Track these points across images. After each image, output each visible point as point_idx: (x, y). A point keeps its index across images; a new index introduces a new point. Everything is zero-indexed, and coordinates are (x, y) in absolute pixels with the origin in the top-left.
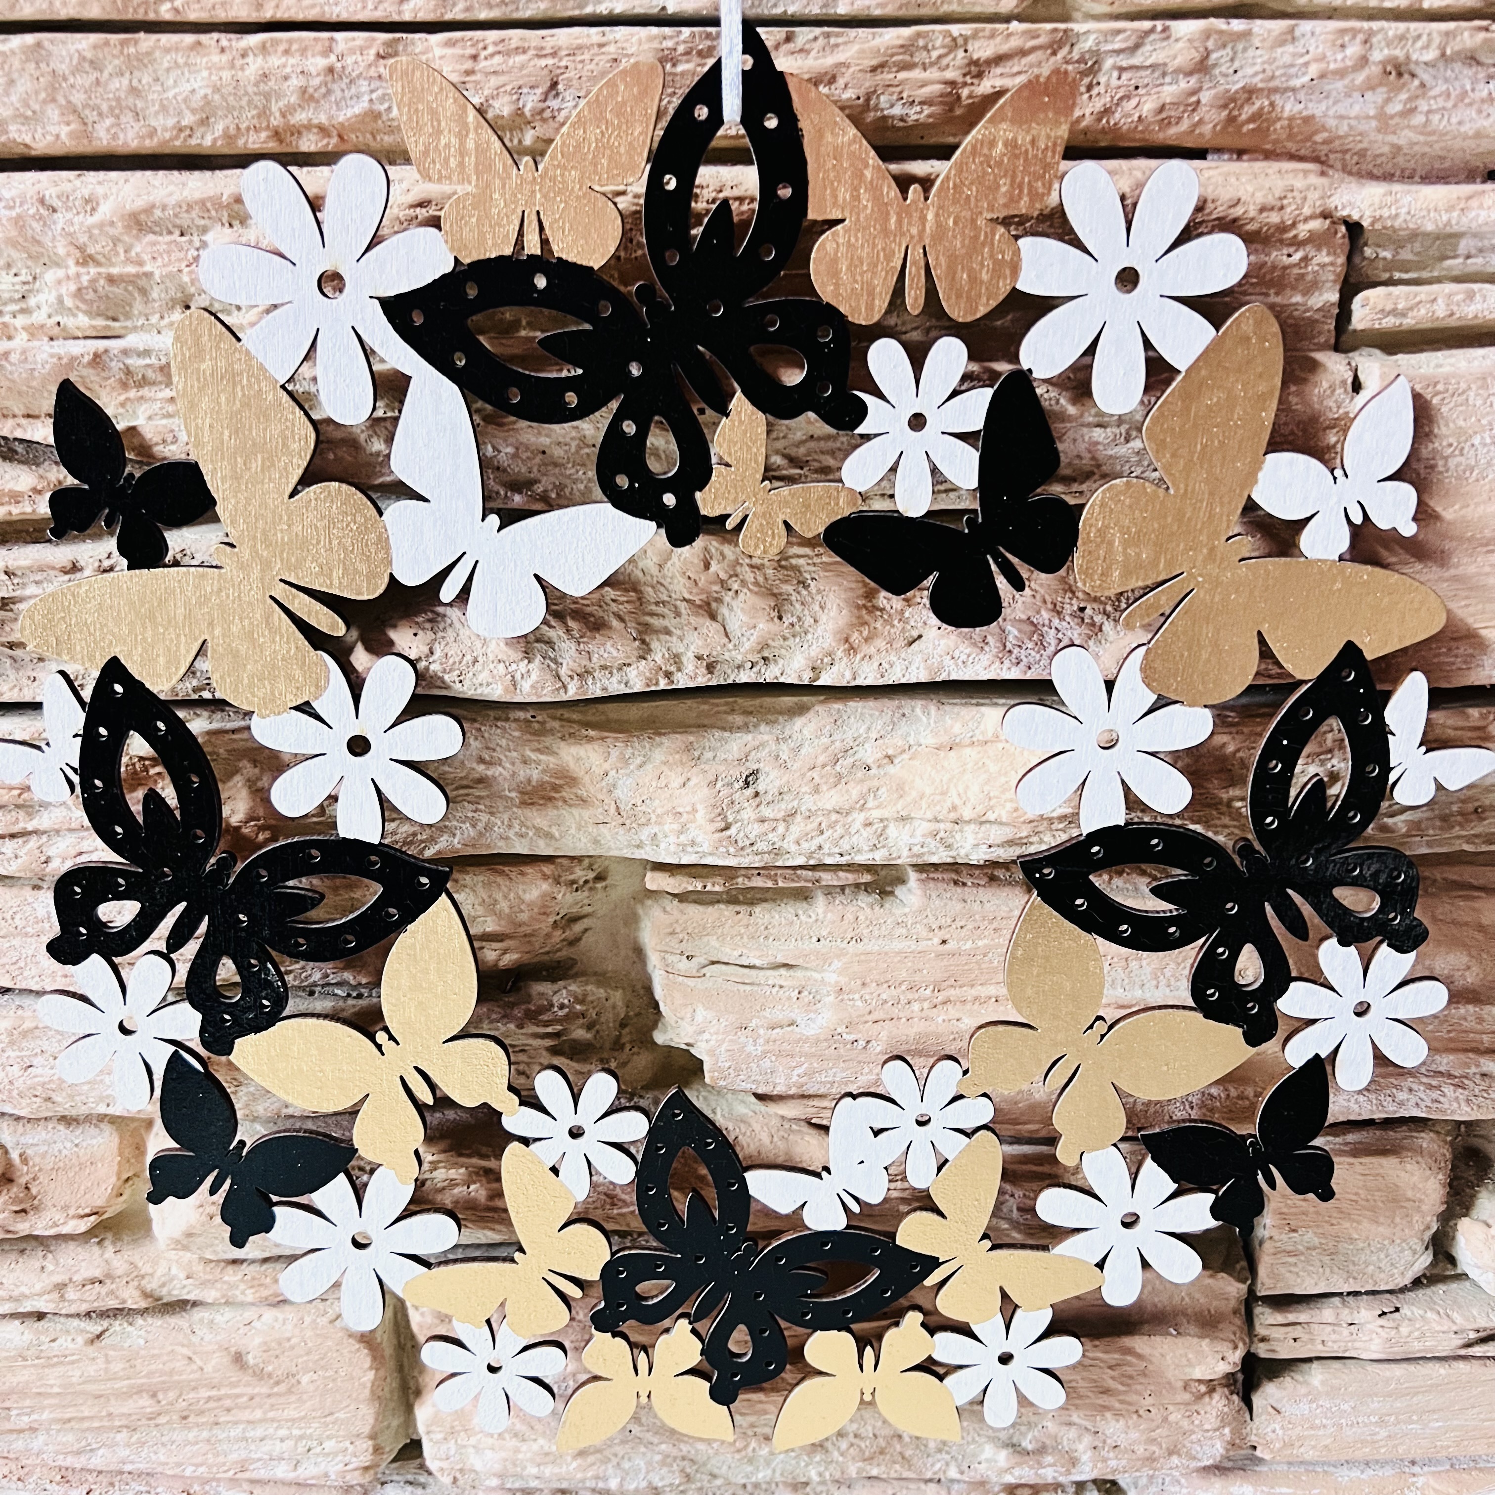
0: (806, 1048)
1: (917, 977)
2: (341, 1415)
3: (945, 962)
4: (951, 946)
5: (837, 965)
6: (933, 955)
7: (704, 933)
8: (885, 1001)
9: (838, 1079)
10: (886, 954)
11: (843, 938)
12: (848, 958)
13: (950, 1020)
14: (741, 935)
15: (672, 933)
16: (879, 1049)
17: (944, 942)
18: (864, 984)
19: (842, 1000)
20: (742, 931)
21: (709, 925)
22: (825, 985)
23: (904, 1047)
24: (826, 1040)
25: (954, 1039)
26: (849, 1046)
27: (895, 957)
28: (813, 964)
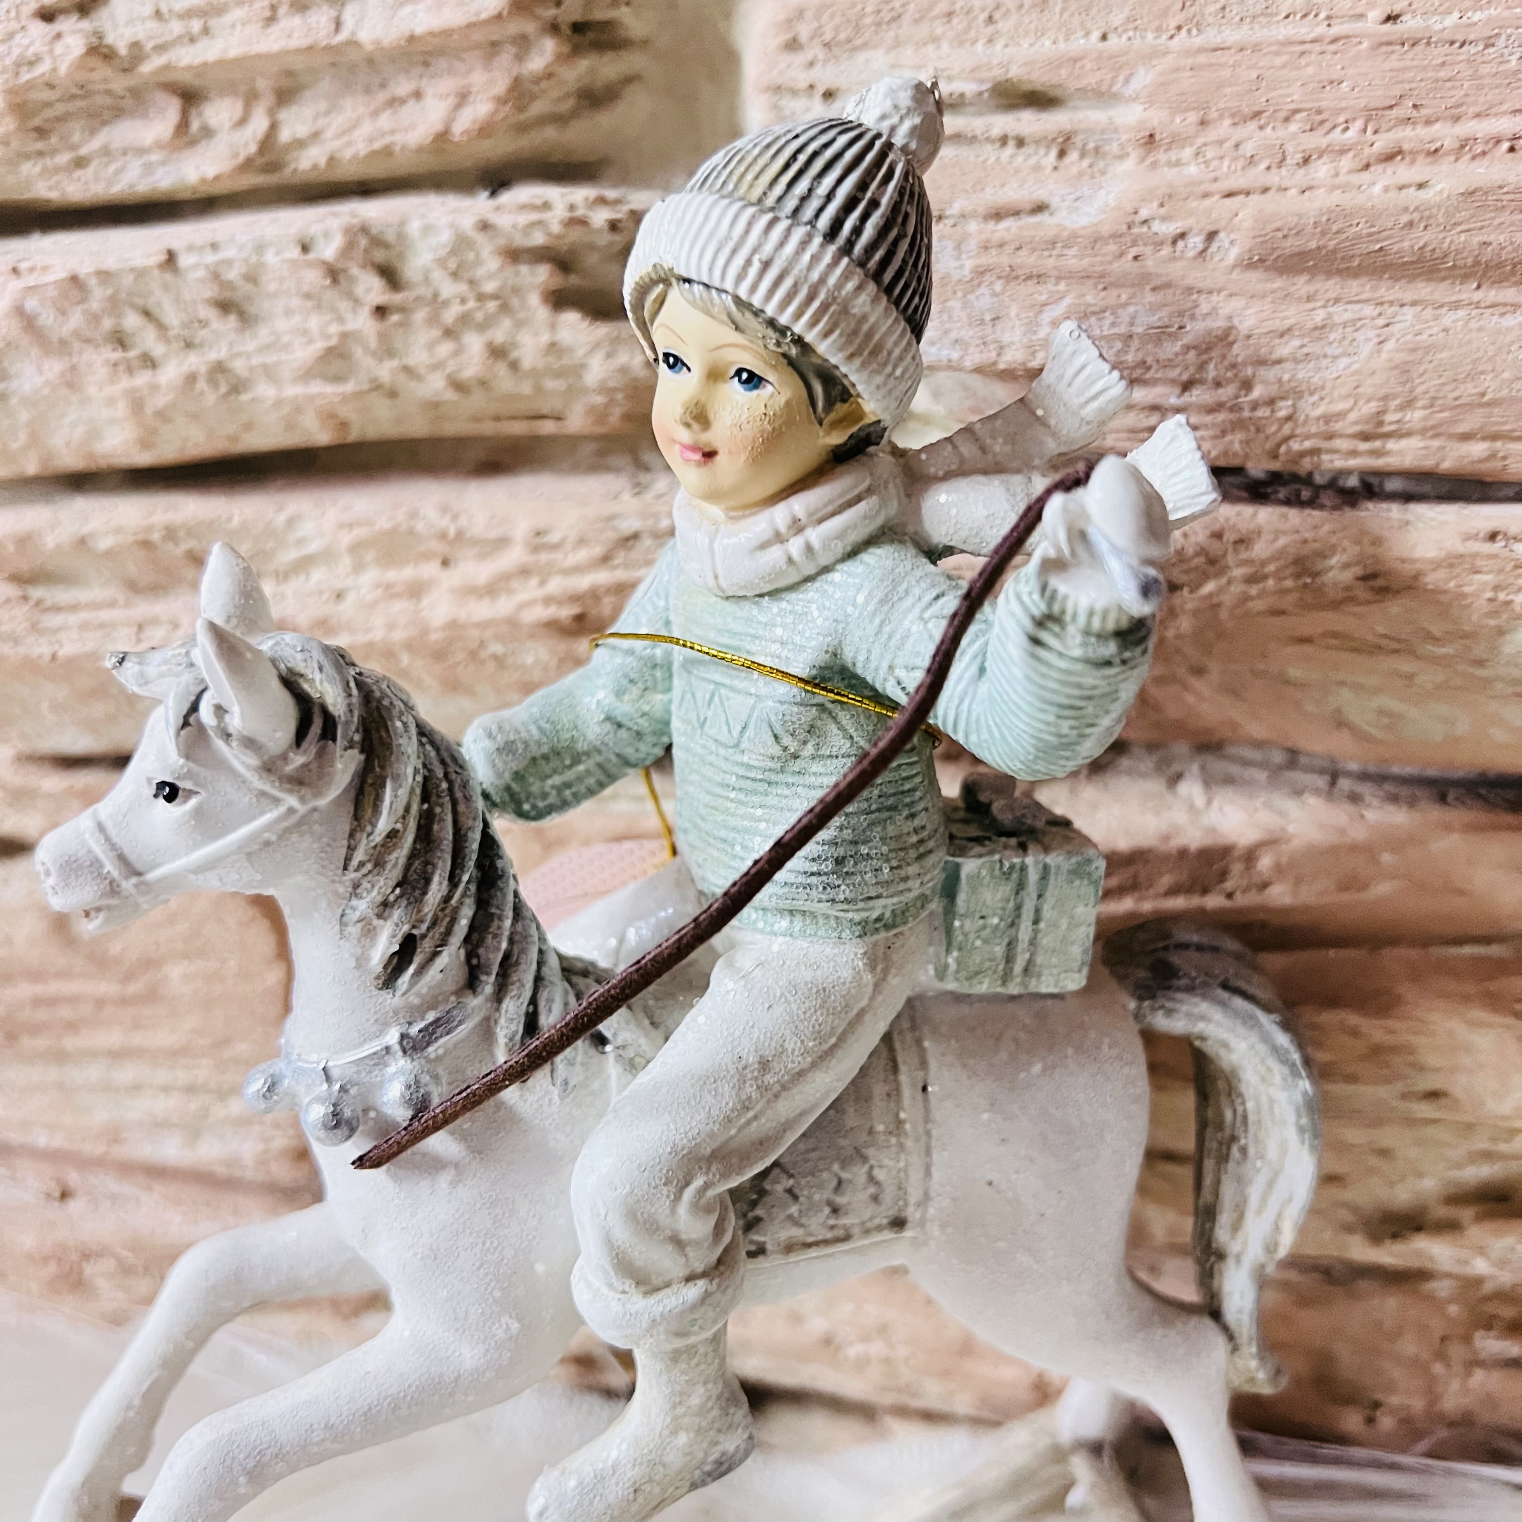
0: (1073, 260)
1: (1328, 99)
3: (1393, 63)
4: (1409, 24)
5: (1143, 79)
6: (1365, 45)
7: (858, 42)
8: (1252, 161)
9: (1140, 330)
10: (1256, 48)
11: (1159, 30)
12: (1168, 62)
13: (1401, 188)
14: (935, 40)
15: (793, 45)
16: (1234, 253)
17: (1391, 18)
18: (1203, 123)
19: (1154, 165)
20: (939, 31)
21: (868, 21)
22: (1116, 131)
23: (1291, 245)
24: (1115, 236)
25: (1411, 224)
26: (1166, 250)
27: (1277, 54)
28: (1091, 80)
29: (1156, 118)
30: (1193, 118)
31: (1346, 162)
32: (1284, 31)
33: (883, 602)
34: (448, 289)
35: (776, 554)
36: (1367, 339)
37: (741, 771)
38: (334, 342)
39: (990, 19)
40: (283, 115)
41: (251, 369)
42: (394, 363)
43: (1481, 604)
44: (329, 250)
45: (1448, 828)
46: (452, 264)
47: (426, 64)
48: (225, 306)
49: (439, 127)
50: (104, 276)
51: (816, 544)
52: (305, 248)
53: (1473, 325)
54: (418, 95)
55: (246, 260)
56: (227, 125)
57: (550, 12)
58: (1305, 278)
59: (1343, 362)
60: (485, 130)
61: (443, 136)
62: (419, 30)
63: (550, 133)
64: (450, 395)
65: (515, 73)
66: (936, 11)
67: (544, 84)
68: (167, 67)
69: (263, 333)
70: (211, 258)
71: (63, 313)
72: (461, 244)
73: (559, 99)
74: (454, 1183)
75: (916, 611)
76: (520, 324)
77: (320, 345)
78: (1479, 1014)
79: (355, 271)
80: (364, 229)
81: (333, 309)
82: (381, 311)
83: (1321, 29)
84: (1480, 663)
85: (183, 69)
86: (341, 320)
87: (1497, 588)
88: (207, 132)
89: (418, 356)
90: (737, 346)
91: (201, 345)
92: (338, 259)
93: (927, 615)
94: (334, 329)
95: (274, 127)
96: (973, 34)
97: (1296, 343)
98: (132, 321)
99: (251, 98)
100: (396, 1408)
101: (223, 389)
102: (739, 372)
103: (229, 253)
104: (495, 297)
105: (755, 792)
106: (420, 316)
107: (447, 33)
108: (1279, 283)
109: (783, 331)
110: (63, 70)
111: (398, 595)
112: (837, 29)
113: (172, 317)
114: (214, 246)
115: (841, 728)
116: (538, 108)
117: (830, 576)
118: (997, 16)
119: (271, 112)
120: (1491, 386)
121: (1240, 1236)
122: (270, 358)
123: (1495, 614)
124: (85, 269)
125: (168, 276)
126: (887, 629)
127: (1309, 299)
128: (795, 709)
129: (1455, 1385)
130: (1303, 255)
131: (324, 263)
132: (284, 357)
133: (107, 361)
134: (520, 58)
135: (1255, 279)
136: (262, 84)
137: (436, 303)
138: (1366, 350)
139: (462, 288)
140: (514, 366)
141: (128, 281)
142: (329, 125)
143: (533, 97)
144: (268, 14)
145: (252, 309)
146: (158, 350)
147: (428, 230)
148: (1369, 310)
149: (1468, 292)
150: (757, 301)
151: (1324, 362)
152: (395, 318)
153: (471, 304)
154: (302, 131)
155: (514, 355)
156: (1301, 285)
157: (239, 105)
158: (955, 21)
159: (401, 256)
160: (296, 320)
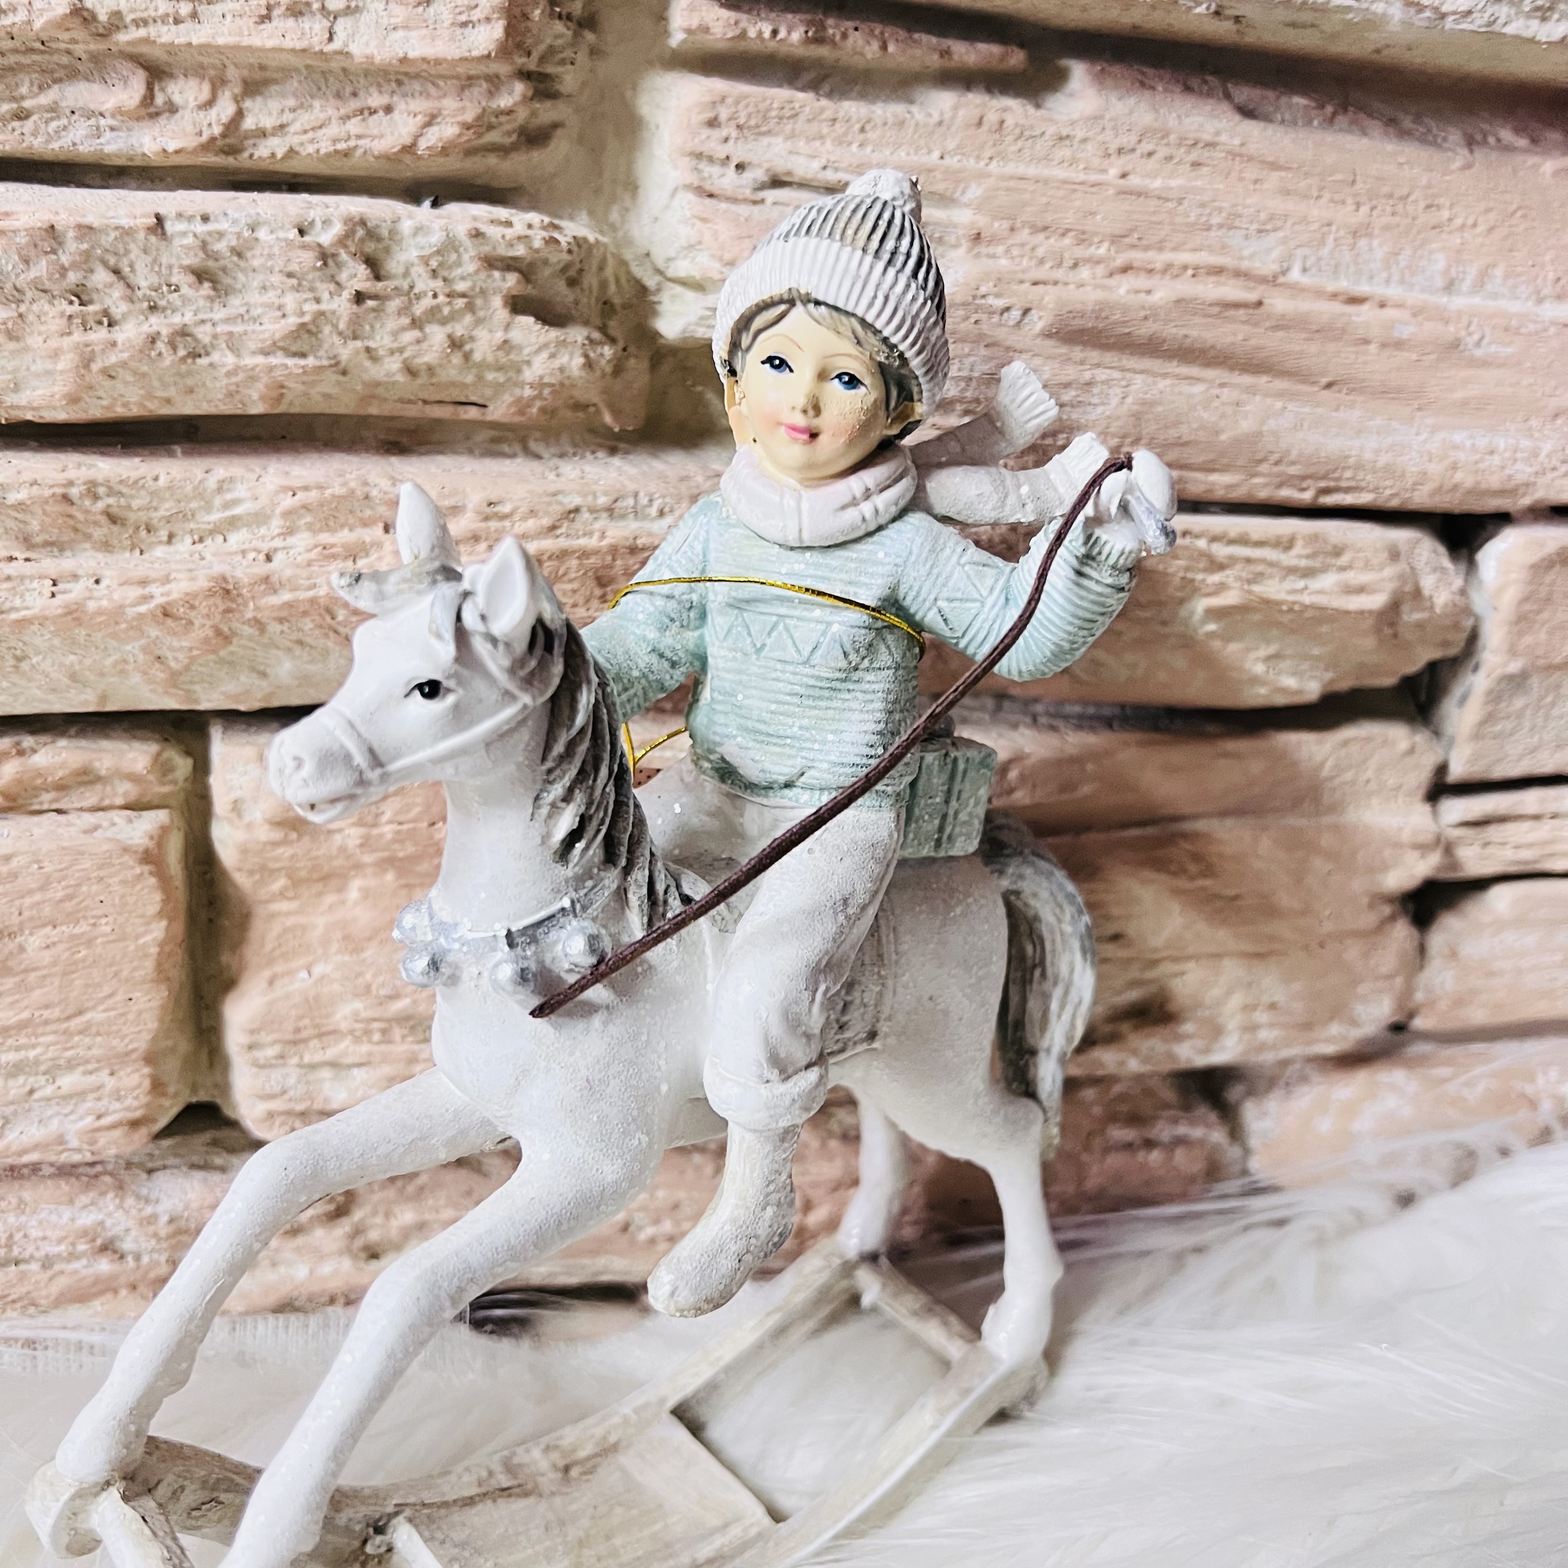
1: (1088, 225)
2: (96, 1016)
3: (1127, 206)
5: (974, 192)
6: (1111, 191)
7: (763, 129)
8: (1042, 262)
9: (976, 374)
10: (1046, 182)
11: (978, 158)
12: (991, 181)
13: (1138, 292)
14: (822, 137)
15: (713, 123)
16: (1039, 326)
17: (1124, 176)
18: (1012, 229)
19: (978, 256)
20: (825, 131)
21: (773, 114)
22: (955, 226)
23: (1078, 323)
24: (965, 304)
25: (1146, 318)
26: (995, 319)
27: (1058, 188)
28: (940, 187)
29: (982, 221)
30: (1006, 224)
31: (1100, 270)
32: (1060, 173)
33: (933, 550)
34: (424, 283)
35: (852, 515)
36: (1117, 391)
37: (812, 682)
38: (307, 319)
39: (862, 130)
40: (248, 104)
41: (215, 336)
42: (359, 344)
43: (1177, 581)
44: (327, 237)
45: (1127, 744)
46: (434, 264)
47: (399, 83)
48: (201, 275)
49: (408, 141)
50: (86, 230)
51: (881, 508)
52: (302, 232)
53: (1176, 390)
54: (388, 109)
55: (239, 235)
56: (192, 104)
57: (520, 60)
58: (1078, 348)
59: (1100, 410)
60: (445, 151)
61: (409, 149)
62: (411, 55)
63: (492, 160)
64: (401, 378)
65: (484, 104)
66: (824, 116)
67: (503, 119)
68: (147, 41)
69: (236, 304)
70: (200, 228)
71: (27, 262)
72: (450, 245)
73: (509, 133)
74: (605, 1024)
75: (954, 559)
76: (479, 322)
77: (293, 321)
78: (1148, 874)
79: (344, 256)
80: (363, 223)
81: (312, 289)
82: (359, 298)
83: (1082, 177)
84: (1164, 623)
85: (163, 45)
86: (318, 301)
87: (1187, 569)
88: (172, 109)
89: (381, 340)
90: (850, 356)
91: (164, 309)
92: (332, 245)
93: (963, 561)
94: (311, 307)
95: (240, 114)
96: (849, 138)
97: (1073, 393)
98: (101, 276)
99: (218, 84)
100: (560, 1224)
101: (182, 353)
102: (839, 376)
103: (223, 225)
104: (463, 295)
105: (820, 698)
106: (393, 305)
107: (438, 62)
108: (1063, 350)
109: (893, 347)
110: (38, 24)
111: (334, 557)
112: (749, 116)
113: (144, 279)
114: (205, 219)
115: (888, 647)
116: (493, 137)
117: (884, 533)
118: (868, 127)
119: (237, 100)
120: (1185, 432)
121: (1048, 1035)
122: (238, 328)
123: (1182, 588)
124: (63, 220)
125: (153, 239)
126: (935, 571)
127: (1082, 363)
128: (863, 631)
129: (1095, 1169)
130: (1082, 331)
131: (319, 245)
132: (250, 327)
133: (62, 314)
134: (491, 94)
135: (1050, 345)
136: (232, 73)
137: (411, 295)
138: (1114, 401)
139: (438, 284)
140: (467, 356)
141: (108, 240)
142: (294, 121)
143: (491, 127)
144: (264, 12)
145: (227, 281)
146: (119, 309)
147: (418, 230)
148: (1116, 374)
149: (1173, 367)
150: (878, 325)
151: (1089, 409)
152: (370, 303)
153: (441, 298)
154: (268, 122)
155: (467, 347)
156: (1077, 353)
157: (206, 88)
158: (838, 125)
159: (387, 250)
160: (271, 296)
